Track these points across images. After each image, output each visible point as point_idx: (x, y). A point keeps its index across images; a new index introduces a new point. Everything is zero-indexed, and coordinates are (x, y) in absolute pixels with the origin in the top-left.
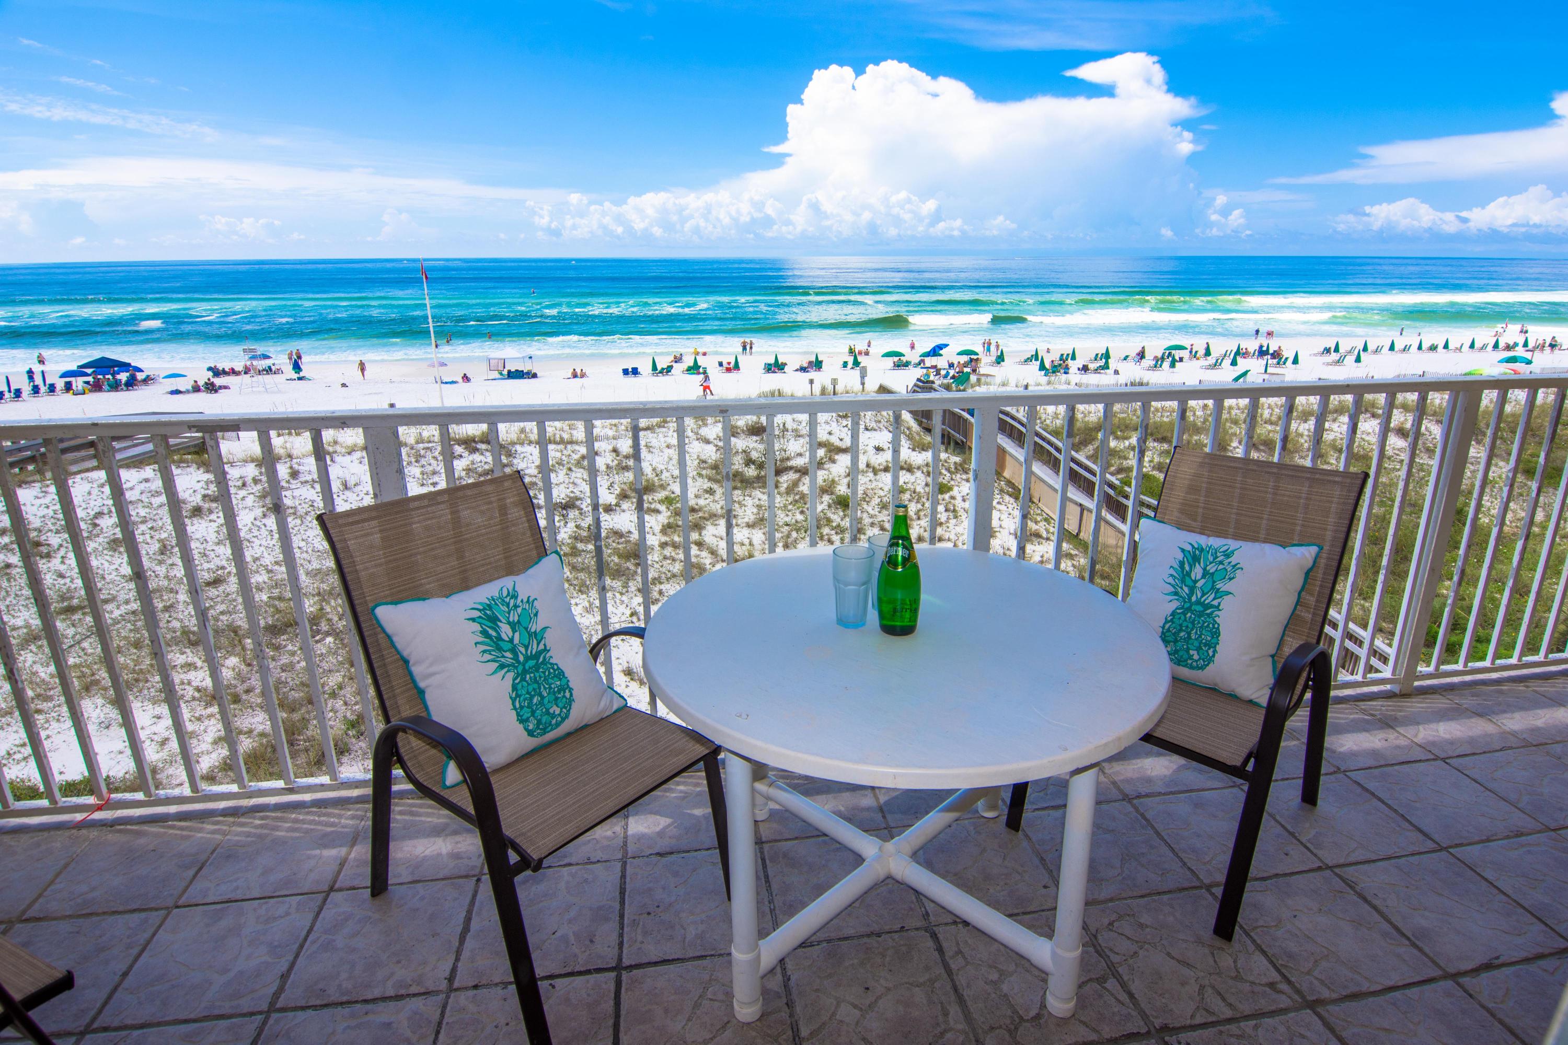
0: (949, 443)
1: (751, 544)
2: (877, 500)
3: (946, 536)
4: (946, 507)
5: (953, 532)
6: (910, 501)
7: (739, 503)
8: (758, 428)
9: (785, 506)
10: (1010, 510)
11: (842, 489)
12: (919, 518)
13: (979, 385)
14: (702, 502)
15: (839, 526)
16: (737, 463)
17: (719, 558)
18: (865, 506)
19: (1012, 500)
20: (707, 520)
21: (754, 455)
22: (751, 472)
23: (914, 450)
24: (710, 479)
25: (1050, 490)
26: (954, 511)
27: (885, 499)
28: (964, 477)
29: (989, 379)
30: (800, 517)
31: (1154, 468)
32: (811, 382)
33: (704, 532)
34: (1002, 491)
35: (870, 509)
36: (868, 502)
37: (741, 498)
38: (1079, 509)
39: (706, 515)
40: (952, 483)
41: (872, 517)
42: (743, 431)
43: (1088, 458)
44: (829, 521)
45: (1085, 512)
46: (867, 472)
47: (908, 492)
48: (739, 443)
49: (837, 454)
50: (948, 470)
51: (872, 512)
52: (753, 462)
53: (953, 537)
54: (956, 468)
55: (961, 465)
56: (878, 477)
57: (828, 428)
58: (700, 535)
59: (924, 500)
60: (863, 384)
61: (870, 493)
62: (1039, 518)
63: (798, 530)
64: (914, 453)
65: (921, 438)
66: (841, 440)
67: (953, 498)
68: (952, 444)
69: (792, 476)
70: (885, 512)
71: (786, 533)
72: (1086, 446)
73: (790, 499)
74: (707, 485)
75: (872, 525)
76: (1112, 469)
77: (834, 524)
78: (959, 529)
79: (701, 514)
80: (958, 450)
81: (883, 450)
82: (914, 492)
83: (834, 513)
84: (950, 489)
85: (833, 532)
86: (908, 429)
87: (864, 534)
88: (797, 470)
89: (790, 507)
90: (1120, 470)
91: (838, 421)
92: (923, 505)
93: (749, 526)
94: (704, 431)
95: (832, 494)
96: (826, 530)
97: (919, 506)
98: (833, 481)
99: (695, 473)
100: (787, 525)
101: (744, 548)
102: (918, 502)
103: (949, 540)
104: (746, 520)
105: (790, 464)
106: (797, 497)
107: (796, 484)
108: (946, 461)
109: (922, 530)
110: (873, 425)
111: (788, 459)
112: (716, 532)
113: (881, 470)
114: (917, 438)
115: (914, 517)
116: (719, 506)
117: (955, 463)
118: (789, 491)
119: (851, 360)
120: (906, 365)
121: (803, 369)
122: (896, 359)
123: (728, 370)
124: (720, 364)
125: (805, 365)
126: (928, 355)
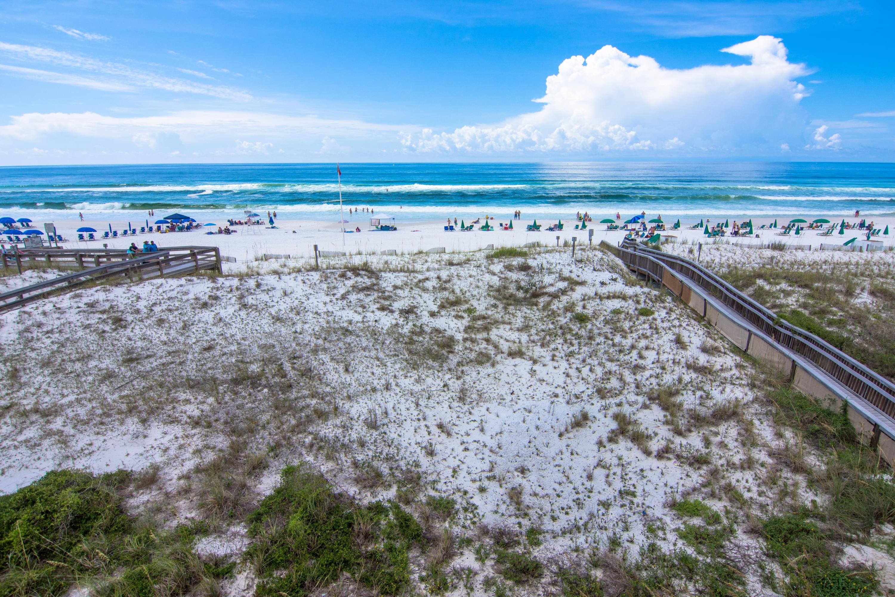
0: (649, 280)
1: (520, 342)
2: (603, 318)
3: (652, 346)
4: (650, 325)
5: (656, 344)
6: (625, 319)
7: (513, 314)
8: (525, 267)
9: (542, 318)
10: (696, 329)
11: (579, 309)
12: (631, 332)
13: (667, 243)
14: (489, 313)
15: (577, 334)
16: (512, 289)
17: (500, 351)
18: (594, 321)
19: (697, 323)
20: (493, 324)
21: (523, 284)
22: (520, 294)
23: (626, 285)
24: (495, 298)
25: (725, 319)
26: (656, 329)
27: (608, 317)
28: (662, 305)
29: (673, 239)
30: (551, 326)
31: (800, 306)
32: (558, 238)
33: (491, 333)
34: (688, 316)
35: (597, 324)
36: (596, 319)
37: (514, 311)
38: (747, 333)
39: (492, 321)
40: (654, 309)
41: (599, 329)
42: (516, 268)
43: (750, 296)
44: (571, 330)
45: (753, 336)
46: (595, 298)
47: (623, 314)
48: (514, 276)
49: (575, 285)
50: (651, 300)
51: (599, 326)
52: (522, 289)
53: (656, 347)
54: (656, 299)
55: (659, 297)
56: (603, 302)
57: (569, 268)
58: (488, 334)
59: (634, 319)
60: (590, 240)
61: (597, 312)
62: (716, 337)
63: (550, 335)
64: (627, 287)
65: (630, 277)
66: (578, 276)
67: (655, 319)
68: (651, 281)
69: (546, 299)
70: (608, 326)
71: (543, 336)
72: (747, 287)
73: (545, 314)
74: (493, 302)
75: (599, 334)
76: (768, 305)
77: (574, 332)
78: (660, 342)
79: (489, 321)
80: (654, 285)
81: (606, 284)
82: (628, 314)
83: (574, 325)
84: (653, 313)
85: (573, 338)
86: (621, 270)
87: (594, 340)
88: (550, 295)
89: (545, 319)
90: (774, 306)
91: (576, 264)
92: (634, 323)
93: (518, 330)
94: (492, 267)
95: (572, 312)
96: (568, 336)
97: (631, 324)
98: (573, 303)
99: (486, 294)
100: (543, 331)
101: (516, 345)
102: (630, 321)
103: (653, 349)
104: (517, 326)
105: (545, 290)
106: (550, 313)
107: (549, 304)
108: (649, 294)
109: (634, 340)
110: (599, 267)
111: (544, 287)
112: (498, 333)
113: (605, 298)
114: (627, 276)
115: (628, 331)
116: (500, 316)
117: (655, 295)
118: (545, 308)
119: (580, 224)
120: (616, 228)
121: (551, 229)
122: (609, 224)
123: (506, 229)
124: (501, 225)
125: (552, 227)
126: (630, 222)
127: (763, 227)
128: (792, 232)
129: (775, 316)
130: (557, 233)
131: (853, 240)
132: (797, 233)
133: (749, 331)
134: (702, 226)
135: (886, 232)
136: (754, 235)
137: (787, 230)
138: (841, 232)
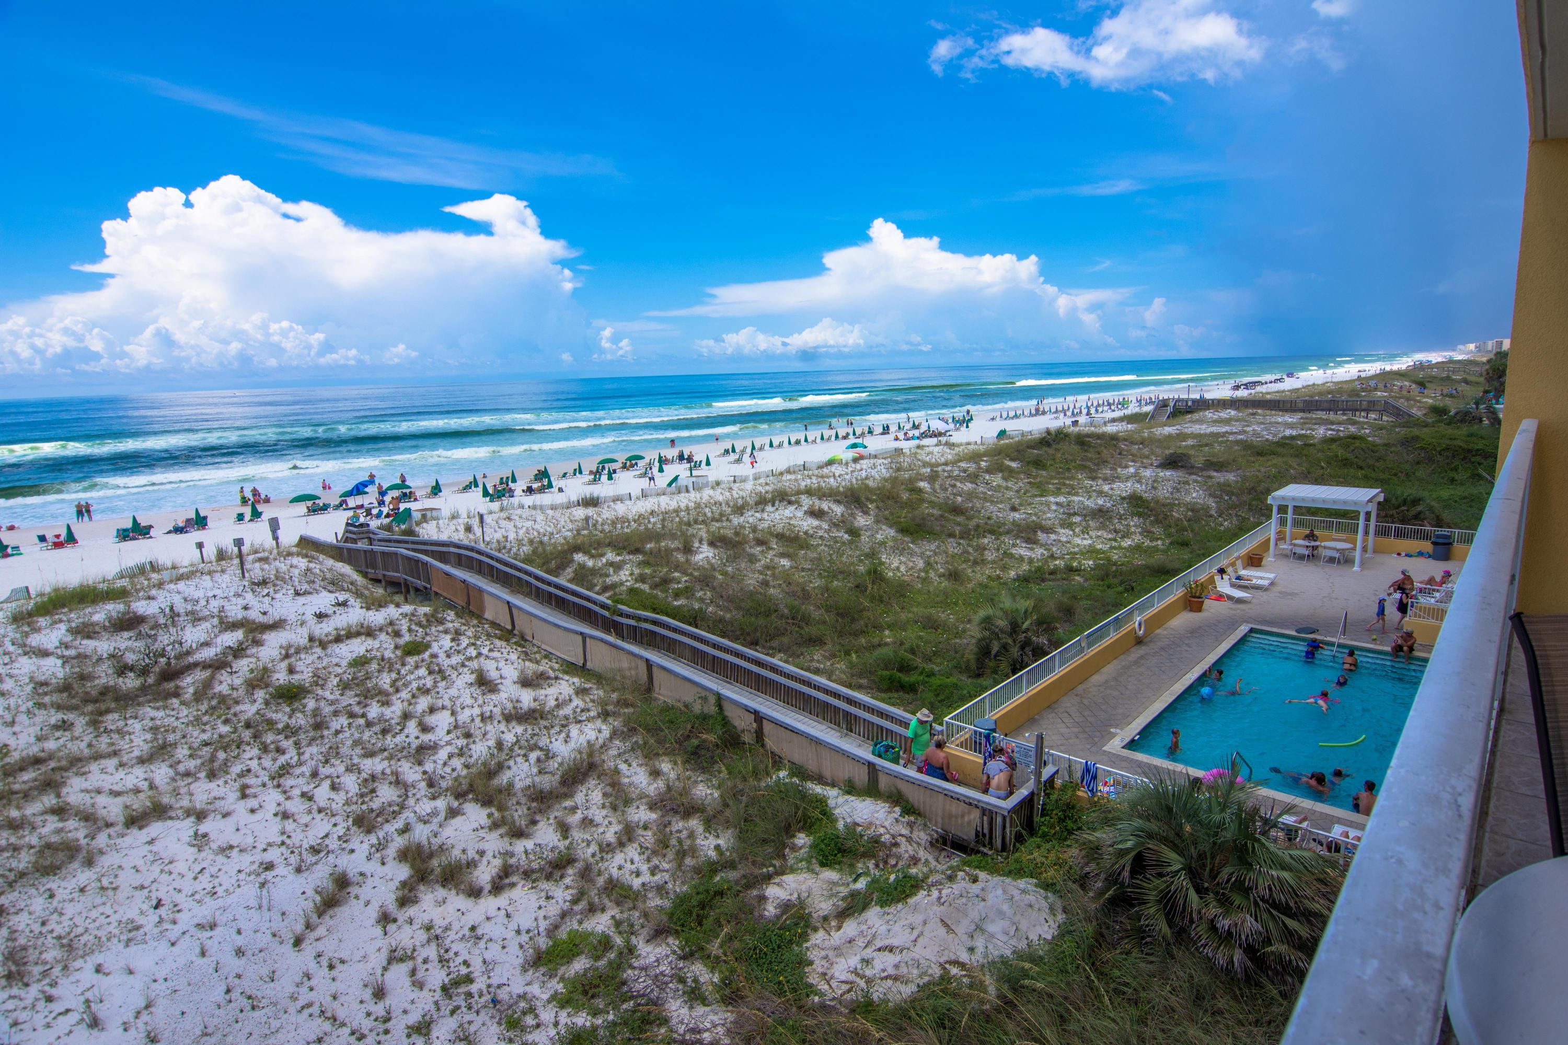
0: (408, 591)
1: (152, 787)
2: (335, 681)
3: (440, 703)
4: (428, 668)
5: (446, 697)
6: (379, 671)
7: (119, 731)
8: (130, 619)
9: (198, 719)
10: (505, 654)
11: (281, 677)
12: (397, 691)
13: (426, 521)
14: (51, 745)
15: (287, 726)
16: (104, 676)
17: (101, 823)
18: (320, 692)
19: (504, 644)
20: (66, 769)
21: (130, 658)
22: (131, 682)
23: (368, 609)
24: (59, 707)
25: (544, 624)
26: (440, 671)
27: (345, 677)
28: (441, 628)
29: (435, 514)
30: (224, 729)
31: (637, 581)
32: (200, 546)
33: (64, 791)
34: (489, 636)
35: (327, 694)
36: (322, 687)
37: (121, 724)
38: (580, 638)
39: (64, 763)
40: (428, 638)
41: (332, 703)
42: (105, 628)
43: (570, 581)
44: (271, 723)
45: (588, 640)
46: (311, 648)
47: (375, 661)
48: (103, 646)
49: (262, 632)
50: (419, 624)
51: (331, 697)
52: (132, 669)
53: (448, 703)
54: (428, 621)
55: (433, 616)
56: (329, 651)
57: (241, 602)
58: (58, 796)
59: (398, 666)
60: (276, 538)
61: (322, 673)
62: (538, 656)
63: (225, 748)
64: (371, 613)
65: (372, 593)
66: (265, 613)
67: (434, 656)
68: (412, 592)
69: (200, 675)
70: (349, 693)
71: (209, 755)
72: (564, 569)
73: (204, 707)
74: (55, 717)
75: (336, 713)
76: (597, 588)
77: (280, 726)
78: (453, 692)
79: (53, 764)
80: (421, 598)
81: (327, 616)
82: (383, 659)
83: (276, 711)
84: (428, 646)
85: (281, 737)
86: (352, 583)
87: (328, 728)
88: (205, 665)
89: (206, 718)
90: (605, 589)
91: (253, 591)
92: (399, 673)
93: (142, 761)
94: (35, 640)
95: (267, 686)
96: (269, 738)
97: (394, 675)
98: (265, 669)
99: (30, 704)
100: (206, 744)
101: (142, 796)
102: (390, 671)
103: (444, 708)
104: (136, 753)
105: (191, 660)
106: (214, 702)
107: (208, 684)
108: (413, 615)
109: (406, 704)
110: (305, 587)
111: (188, 653)
112: (86, 785)
113: (330, 642)
114: (366, 592)
115: (391, 690)
116: (83, 745)
117: (425, 614)
118: (199, 697)
119: (247, 511)
120: (325, 508)
121: (178, 530)
122: (310, 503)
123: (58, 545)
124: (42, 539)
125: (181, 524)
126: (350, 494)
127: (565, 475)
128: (604, 478)
129: (609, 602)
130: (195, 536)
131: (676, 479)
132: (610, 478)
133: (581, 633)
134: (476, 486)
135: (708, 463)
136: (555, 489)
137: (596, 475)
138: (661, 470)
